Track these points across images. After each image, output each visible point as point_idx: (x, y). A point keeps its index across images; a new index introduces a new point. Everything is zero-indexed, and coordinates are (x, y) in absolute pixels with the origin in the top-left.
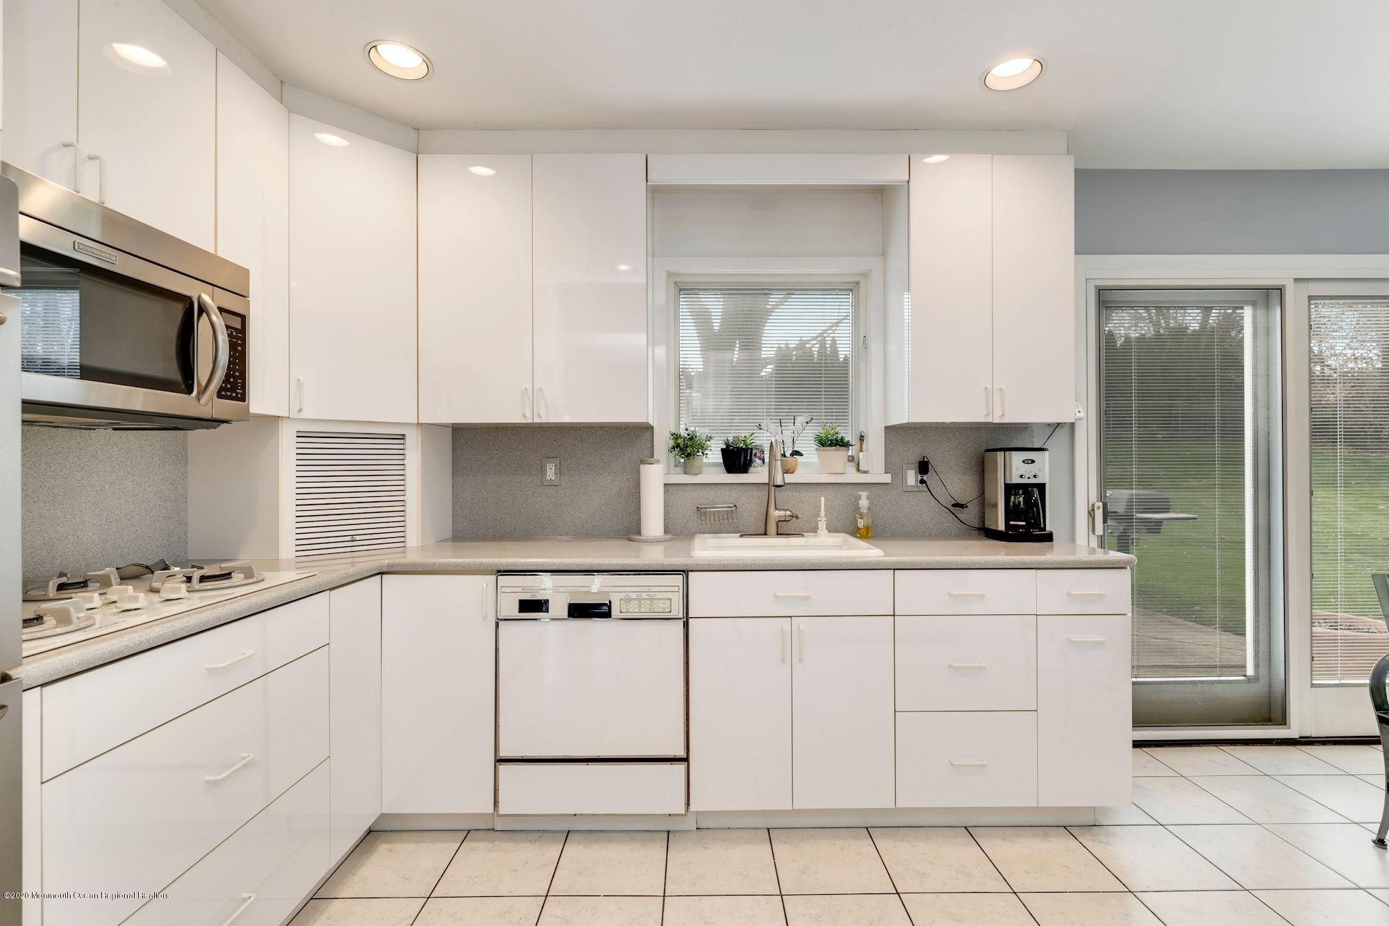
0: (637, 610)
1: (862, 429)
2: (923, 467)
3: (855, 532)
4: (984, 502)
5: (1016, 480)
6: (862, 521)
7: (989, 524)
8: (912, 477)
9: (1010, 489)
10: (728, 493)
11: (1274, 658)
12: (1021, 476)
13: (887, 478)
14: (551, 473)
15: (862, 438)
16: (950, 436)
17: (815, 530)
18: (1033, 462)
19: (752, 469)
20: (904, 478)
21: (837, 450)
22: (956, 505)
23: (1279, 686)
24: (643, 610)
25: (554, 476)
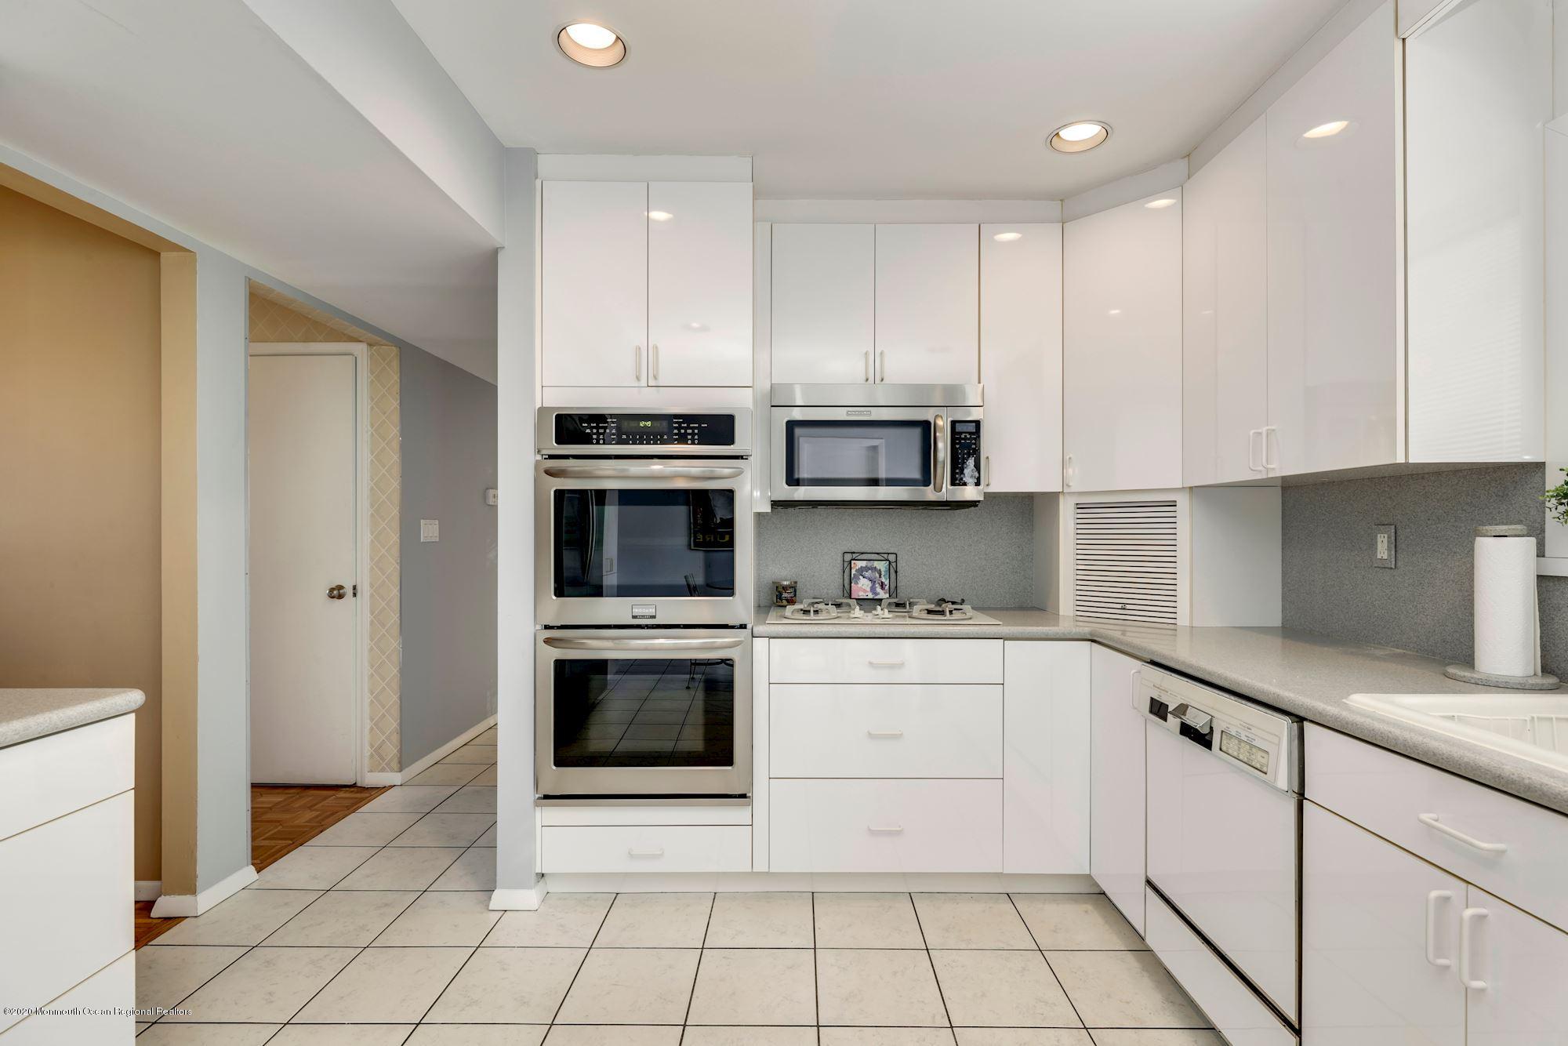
0: (1236, 754)
14: (1383, 549)
24: (1241, 757)
25: (1386, 552)
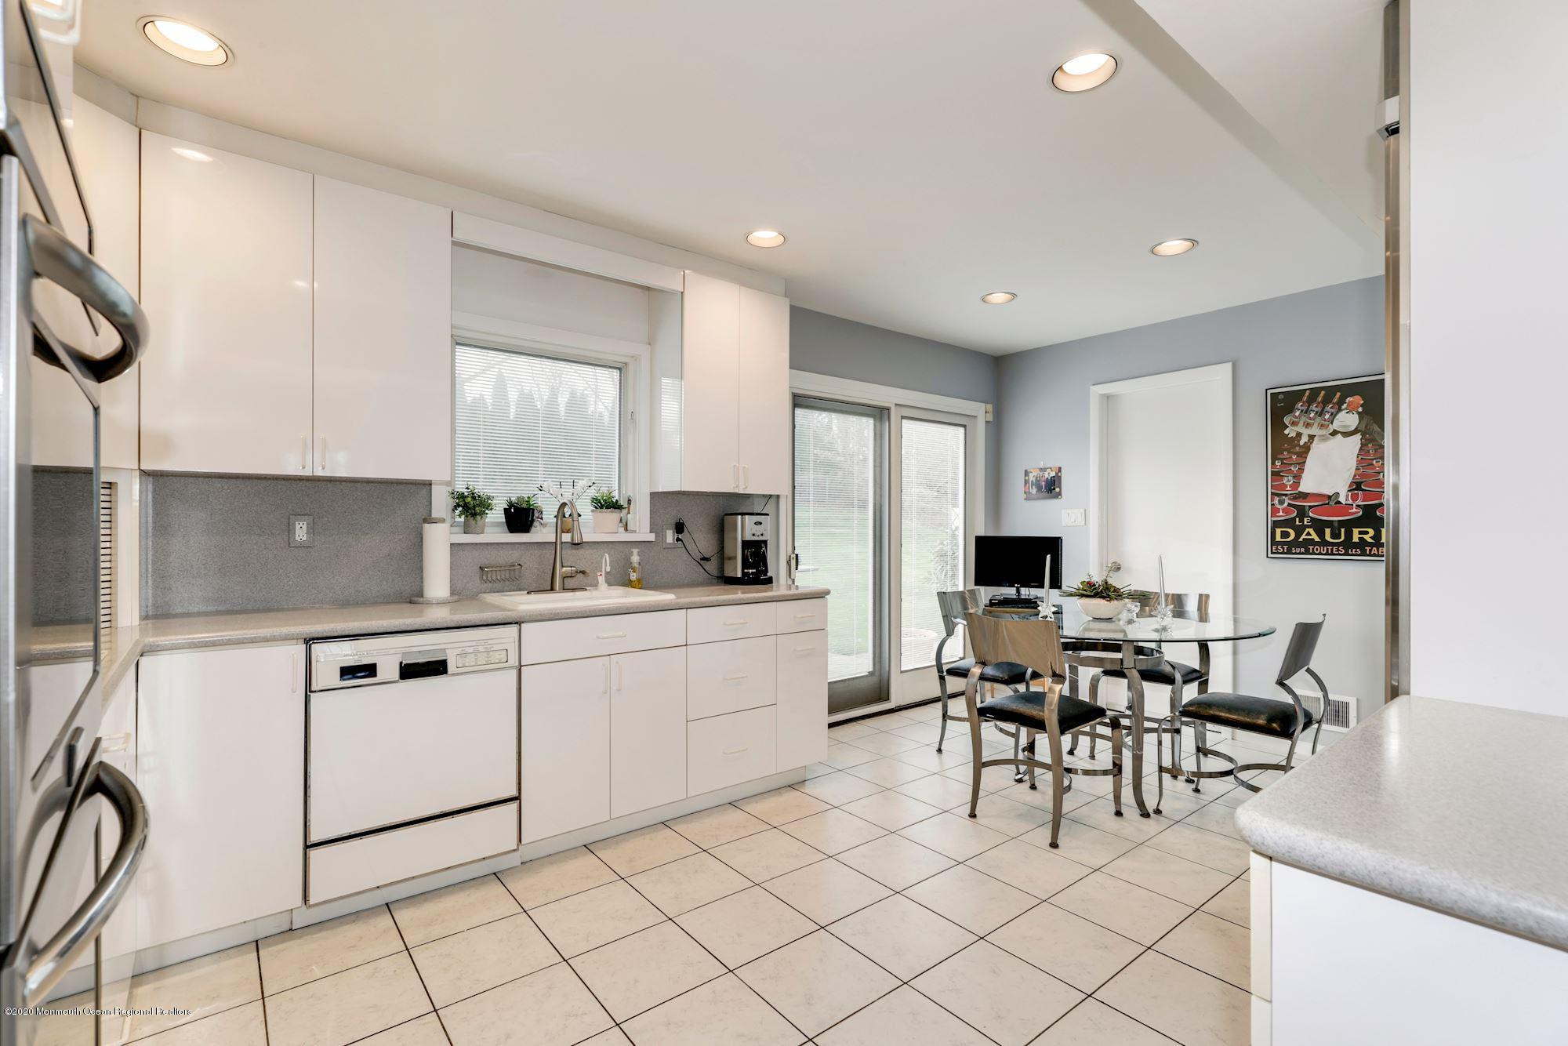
0: (473, 664)
1: (630, 493)
2: (679, 528)
3: (629, 583)
4: (722, 556)
5: (749, 537)
6: (635, 574)
7: (728, 573)
8: (670, 536)
9: (746, 544)
10: (510, 552)
11: (883, 655)
12: (754, 535)
13: (652, 537)
14: (301, 532)
15: (629, 501)
16: (698, 502)
17: (595, 585)
18: (761, 523)
19: (533, 529)
20: (664, 537)
21: (612, 512)
22: (704, 559)
23: (886, 675)
24: (480, 663)
25: (305, 536)
